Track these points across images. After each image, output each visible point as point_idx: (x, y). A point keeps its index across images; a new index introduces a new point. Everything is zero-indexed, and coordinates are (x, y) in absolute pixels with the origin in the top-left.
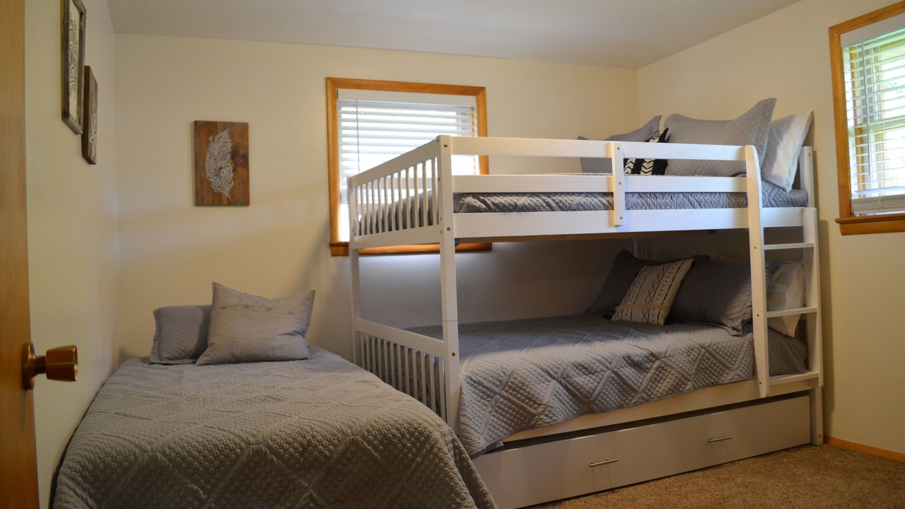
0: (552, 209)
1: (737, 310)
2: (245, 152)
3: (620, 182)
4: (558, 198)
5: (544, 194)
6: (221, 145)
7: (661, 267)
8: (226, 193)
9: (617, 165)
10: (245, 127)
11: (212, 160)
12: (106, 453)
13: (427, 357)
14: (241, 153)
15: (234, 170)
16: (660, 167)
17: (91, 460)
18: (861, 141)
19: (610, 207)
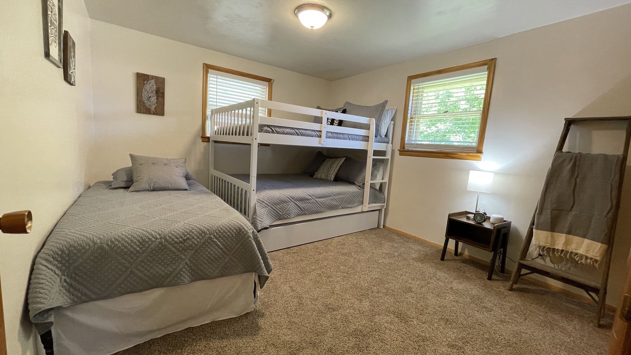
0: (298, 135)
1: (361, 179)
2: (162, 91)
3: (326, 128)
4: (301, 131)
5: (296, 128)
6: (151, 86)
7: (333, 160)
8: (153, 108)
9: (324, 121)
10: (163, 79)
11: (146, 92)
12: (71, 245)
13: (242, 189)
14: (161, 91)
15: (157, 99)
16: (341, 123)
17: (60, 248)
18: (411, 122)
19: (320, 136)
